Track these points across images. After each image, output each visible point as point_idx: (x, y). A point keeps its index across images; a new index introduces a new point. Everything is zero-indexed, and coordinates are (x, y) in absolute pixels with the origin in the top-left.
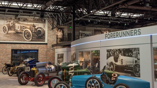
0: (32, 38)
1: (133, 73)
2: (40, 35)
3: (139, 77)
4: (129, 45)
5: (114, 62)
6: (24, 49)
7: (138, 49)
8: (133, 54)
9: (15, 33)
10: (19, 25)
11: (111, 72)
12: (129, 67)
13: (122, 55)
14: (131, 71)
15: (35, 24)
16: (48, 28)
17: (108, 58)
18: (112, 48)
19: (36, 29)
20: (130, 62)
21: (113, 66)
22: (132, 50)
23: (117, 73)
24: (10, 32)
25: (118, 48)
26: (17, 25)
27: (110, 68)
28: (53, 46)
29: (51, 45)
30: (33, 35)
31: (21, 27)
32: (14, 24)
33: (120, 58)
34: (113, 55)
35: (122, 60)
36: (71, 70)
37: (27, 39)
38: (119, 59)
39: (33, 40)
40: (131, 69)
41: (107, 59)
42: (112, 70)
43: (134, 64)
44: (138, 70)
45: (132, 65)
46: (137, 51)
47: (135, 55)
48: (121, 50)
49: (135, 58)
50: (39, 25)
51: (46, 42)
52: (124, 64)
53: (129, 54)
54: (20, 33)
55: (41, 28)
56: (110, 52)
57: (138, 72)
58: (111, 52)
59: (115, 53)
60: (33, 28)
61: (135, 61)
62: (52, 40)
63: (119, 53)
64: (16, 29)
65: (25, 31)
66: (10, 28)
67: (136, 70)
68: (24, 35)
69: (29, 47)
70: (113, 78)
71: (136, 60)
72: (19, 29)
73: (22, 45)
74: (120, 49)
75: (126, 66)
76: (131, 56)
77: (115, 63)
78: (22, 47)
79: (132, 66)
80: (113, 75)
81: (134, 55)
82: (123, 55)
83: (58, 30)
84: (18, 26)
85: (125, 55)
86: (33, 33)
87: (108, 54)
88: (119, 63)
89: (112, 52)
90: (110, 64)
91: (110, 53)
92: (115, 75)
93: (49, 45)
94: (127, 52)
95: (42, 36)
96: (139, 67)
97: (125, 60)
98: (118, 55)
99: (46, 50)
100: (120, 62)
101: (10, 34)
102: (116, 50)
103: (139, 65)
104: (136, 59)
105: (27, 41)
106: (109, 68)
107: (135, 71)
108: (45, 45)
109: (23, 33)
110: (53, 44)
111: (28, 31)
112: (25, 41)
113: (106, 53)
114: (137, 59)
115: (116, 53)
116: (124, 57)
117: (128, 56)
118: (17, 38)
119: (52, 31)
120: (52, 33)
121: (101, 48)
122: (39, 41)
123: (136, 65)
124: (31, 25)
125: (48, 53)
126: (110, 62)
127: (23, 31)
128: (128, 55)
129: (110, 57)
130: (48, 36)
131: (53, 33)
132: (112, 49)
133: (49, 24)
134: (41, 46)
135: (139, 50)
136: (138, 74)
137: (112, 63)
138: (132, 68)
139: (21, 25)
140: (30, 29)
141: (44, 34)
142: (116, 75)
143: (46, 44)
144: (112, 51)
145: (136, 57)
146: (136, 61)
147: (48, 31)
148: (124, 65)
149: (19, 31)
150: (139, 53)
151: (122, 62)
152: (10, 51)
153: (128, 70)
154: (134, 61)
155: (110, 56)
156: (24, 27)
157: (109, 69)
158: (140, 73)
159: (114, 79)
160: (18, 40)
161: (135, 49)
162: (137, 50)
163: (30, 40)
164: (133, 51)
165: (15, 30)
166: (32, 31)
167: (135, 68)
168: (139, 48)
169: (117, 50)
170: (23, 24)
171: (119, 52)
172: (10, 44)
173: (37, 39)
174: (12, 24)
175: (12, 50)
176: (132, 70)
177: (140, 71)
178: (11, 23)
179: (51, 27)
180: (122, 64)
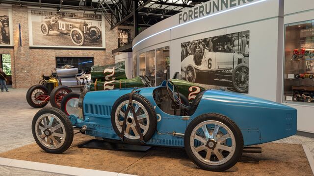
0: (84, 41)
1: (233, 86)
2: (95, 37)
3: (247, 92)
4: (226, 29)
5: (194, 65)
6: (73, 56)
7: (246, 34)
8: (234, 46)
9: (59, 35)
10: (64, 23)
11: (187, 83)
12: (224, 73)
13: (210, 51)
14: (227, 80)
15: (86, 21)
16: (106, 27)
17: (183, 58)
18: (191, 39)
19: (89, 29)
20: (228, 63)
21: (193, 73)
22: (232, 37)
23: (200, 85)
24: (51, 32)
25: (203, 38)
26: (60, 22)
27: (187, 76)
28: (114, 52)
29: (110, 51)
30: (84, 37)
31: (67, 26)
32: (56, 22)
33: (205, 57)
34: (193, 52)
35: (210, 59)
36: (109, 81)
37: (78, 43)
38: (203, 59)
39: (85, 43)
40: (229, 76)
41: (182, 60)
42: (190, 79)
43: (236, 65)
44: (243, 79)
45: (231, 69)
46: (245, 38)
47: (240, 46)
48: (209, 41)
49: (238, 53)
50: (92, 23)
51: (104, 47)
52: (214, 67)
53: (226, 47)
54: (66, 34)
55: (95, 27)
56: (186, 47)
57: (243, 83)
58: (188, 47)
59: (196, 47)
60: (84, 27)
61: (238, 59)
62: (111, 43)
63: (205, 48)
64: (60, 28)
65: (73, 32)
66: (51, 27)
67: (240, 79)
68: (73, 38)
69: (81, 54)
70: (191, 95)
71: (240, 58)
72: (64, 29)
73: (70, 50)
74: (205, 39)
75: (217, 71)
76: (229, 51)
77: (196, 66)
78: (71, 54)
79: (231, 71)
80: (191, 89)
81: (236, 48)
82: (212, 50)
83: (122, 33)
84: (62, 24)
85: (215, 50)
86: (85, 34)
87: (183, 50)
88: (203, 67)
89: (192, 47)
90: (187, 69)
91: (187, 49)
92: (194, 89)
93: (108, 51)
94: (222, 43)
95: (97, 39)
96: (247, 73)
97: (217, 60)
98: (203, 51)
99: (104, 57)
100: (207, 65)
101: (52, 35)
102: (199, 42)
103: (247, 69)
104: (241, 56)
105: (77, 46)
106: (184, 76)
107: (237, 81)
108: (103, 51)
109: (71, 35)
110: (113, 49)
111: (77, 31)
112: (74, 45)
113: (180, 49)
114: (244, 55)
115: (198, 47)
116: (214, 53)
117: (224, 51)
118: (62, 41)
119: (111, 31)
120: (111, 35)
121: (172, 41)
122: (94, 45)
123: (239, 69)
124: (81, 23)
125: (107, 61)
126: (187, 66)
127: (70, 31)
128: (224, 48)
129: (187, 56)
130: (106, 39)
131: (113, 35)
132: (191, 41)
133: (107, 21)
134: (97, 53)
135: (247, 36)
136: (244, 86)
137: (190, 68)
138: (231, 74)
139: (66, 23)
140: (80, 29)
141: (100, 36)
142: (198, 90)
143: (104, 49)
144: (191, 44)
145: (241, 51)
146: (240, 61)
147: (106, 31)
148: (215, 70)
149: (65, 32)
150: (248, 43)
151: (210, 64)
152: (54, 59)
153: (222, 80)
154: (236, 60)
155: (187, 54)
156: (71, 25)
157: (184, 79)
158: (248, 84)
159: (194, 97)
160: (64, 44)
161: (239, 35)
162: (243, 37)
163: (82, 44)
164: (233, 39)
165: (58, 29)
166: (83, 32)
167: (238, 74)
168: (248, 32)
169: (201, 41)
170: (69, 21)
171: (204, 46)
172: (53, 50)
173: (91, 43)
174: (53, 21)
175: (57, 58)
176: (230, 78)
177: (248, 79)
178: (51, 20)
179: (110, 26)
180: (210, 68)
